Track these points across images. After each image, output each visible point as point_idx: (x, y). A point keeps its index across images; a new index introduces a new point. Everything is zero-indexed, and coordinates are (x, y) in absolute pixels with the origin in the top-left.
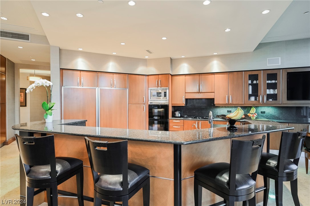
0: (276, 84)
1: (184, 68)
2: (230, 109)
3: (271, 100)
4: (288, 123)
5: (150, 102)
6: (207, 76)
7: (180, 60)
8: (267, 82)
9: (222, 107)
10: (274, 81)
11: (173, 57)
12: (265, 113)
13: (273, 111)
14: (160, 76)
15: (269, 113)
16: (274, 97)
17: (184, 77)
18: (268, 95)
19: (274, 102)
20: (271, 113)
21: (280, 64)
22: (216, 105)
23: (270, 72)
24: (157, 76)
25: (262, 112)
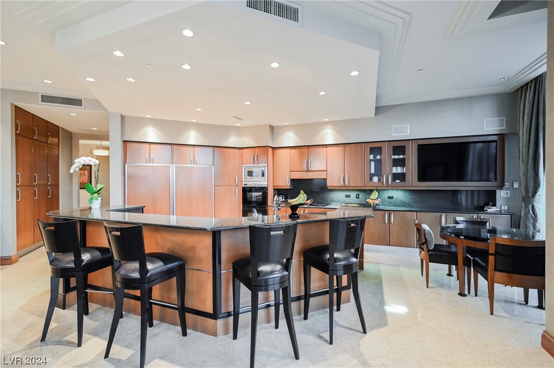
0: (404, 160)
1: (289, 139)
2: (348, 193)
3: (398, 181)
4: (416, 211)
5: (244, 183)
6: (317, 149)
7: (283, 128)
8: (393, 157)
9: (339, 190)
10: (401, 157)
11: (274, 124)
12: (393, 198)
13: (404, 195)
14: (256, 149)
15: (398, 198)
16: (402, 177)
17: (288, 150)
18: (394, 174)
19: (403, 183)
20: (400, 199)
21: (409, 134)
22: (329, 188)
23: (396, 144)
24: (253, 149)
25: (389, 198)
